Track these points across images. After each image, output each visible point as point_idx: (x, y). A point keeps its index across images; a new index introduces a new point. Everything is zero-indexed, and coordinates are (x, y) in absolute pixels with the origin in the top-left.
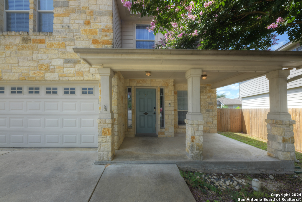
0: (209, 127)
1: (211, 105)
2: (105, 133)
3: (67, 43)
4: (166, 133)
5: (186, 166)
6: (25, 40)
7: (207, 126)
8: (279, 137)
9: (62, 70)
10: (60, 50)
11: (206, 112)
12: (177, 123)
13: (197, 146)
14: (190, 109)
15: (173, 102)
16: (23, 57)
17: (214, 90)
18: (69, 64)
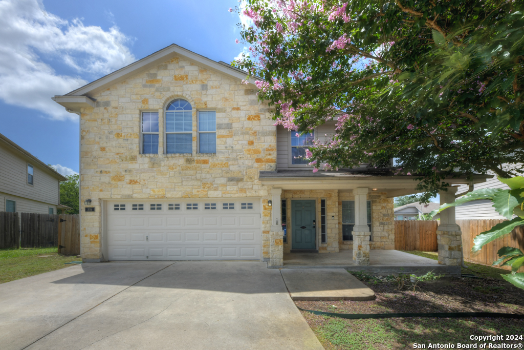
0: (383, 242)
1: (387, 217)
2: (277, 243)
3: (230, 163)
4: (329, 249)
5: (353, 270)
6: (189, 161)
7: (381, 241)
8: (446, 246)
9: (225, 188)
10: (223, 169)
11: (380, 225)
12: (342, 238)
13: (364, 253)
14: (357, 222)
15: (337, 214)
16: (186, 177)
17: (390, 199)
18: (232, 182)
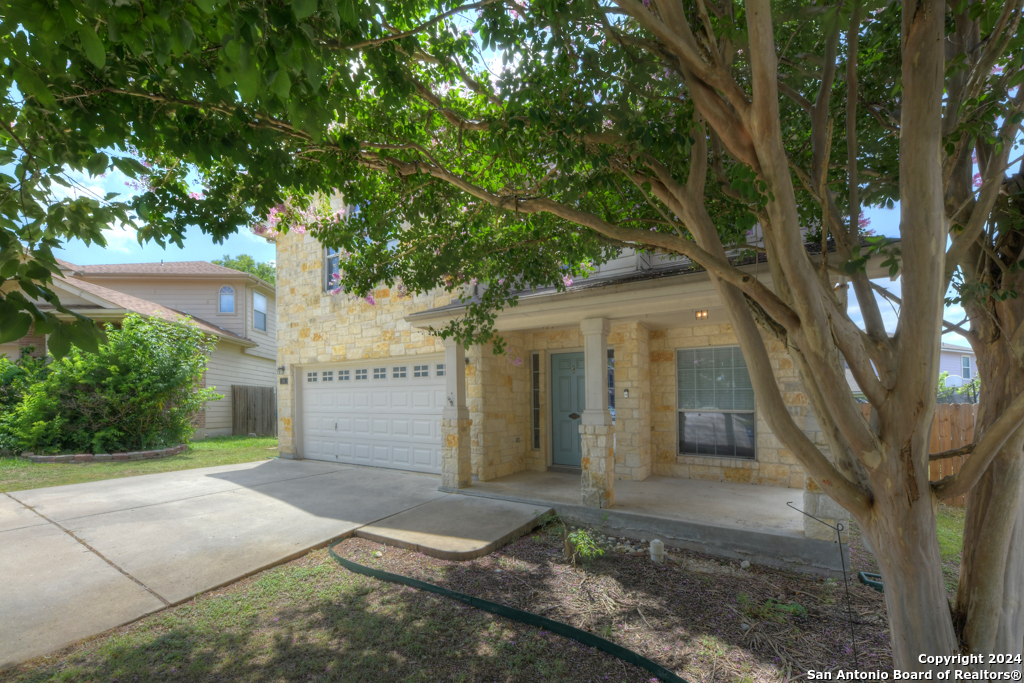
0: (787, 467)
1: (796, 393)
2: (449, 442)
9: (408, 338)
10: (406, 303)
12: (676, 448)
13: (594, 477)
15: (636, 383)
16: (366, 322)
